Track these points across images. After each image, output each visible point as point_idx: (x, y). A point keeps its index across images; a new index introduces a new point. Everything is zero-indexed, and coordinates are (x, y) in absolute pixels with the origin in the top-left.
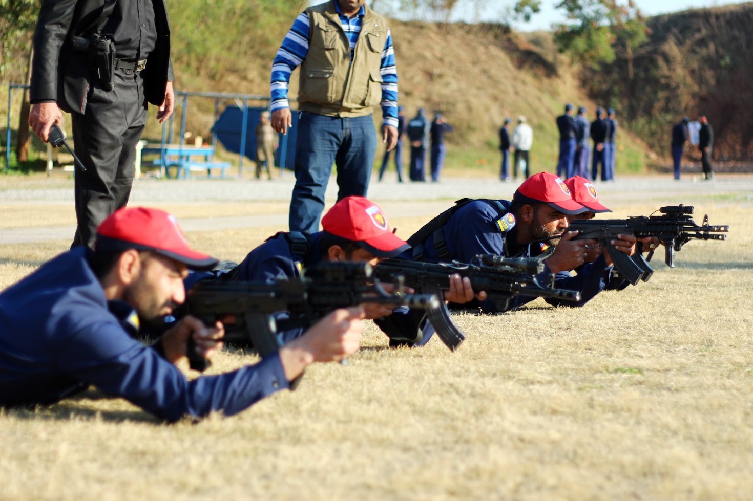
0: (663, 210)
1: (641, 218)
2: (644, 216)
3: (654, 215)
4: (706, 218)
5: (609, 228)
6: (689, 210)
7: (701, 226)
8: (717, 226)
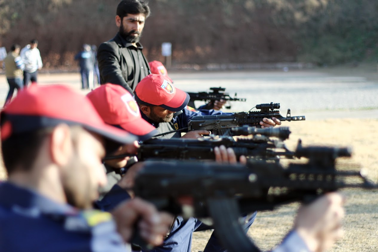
0: (258, 107)
1: (243, 114)
2: (245, 112)
3: (251, 111)
4: (289, 112)
5: (221, 121)
6: (277, 106)
7: (286, 117)
8: (297, 117)
